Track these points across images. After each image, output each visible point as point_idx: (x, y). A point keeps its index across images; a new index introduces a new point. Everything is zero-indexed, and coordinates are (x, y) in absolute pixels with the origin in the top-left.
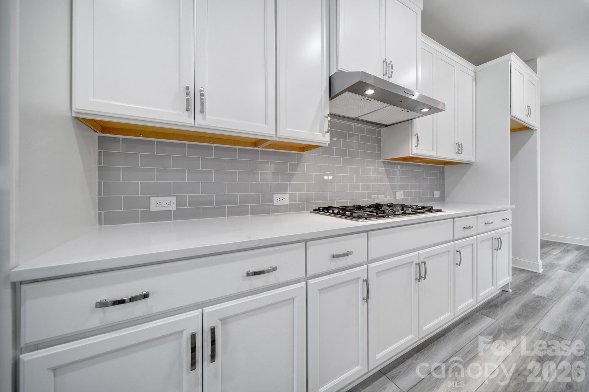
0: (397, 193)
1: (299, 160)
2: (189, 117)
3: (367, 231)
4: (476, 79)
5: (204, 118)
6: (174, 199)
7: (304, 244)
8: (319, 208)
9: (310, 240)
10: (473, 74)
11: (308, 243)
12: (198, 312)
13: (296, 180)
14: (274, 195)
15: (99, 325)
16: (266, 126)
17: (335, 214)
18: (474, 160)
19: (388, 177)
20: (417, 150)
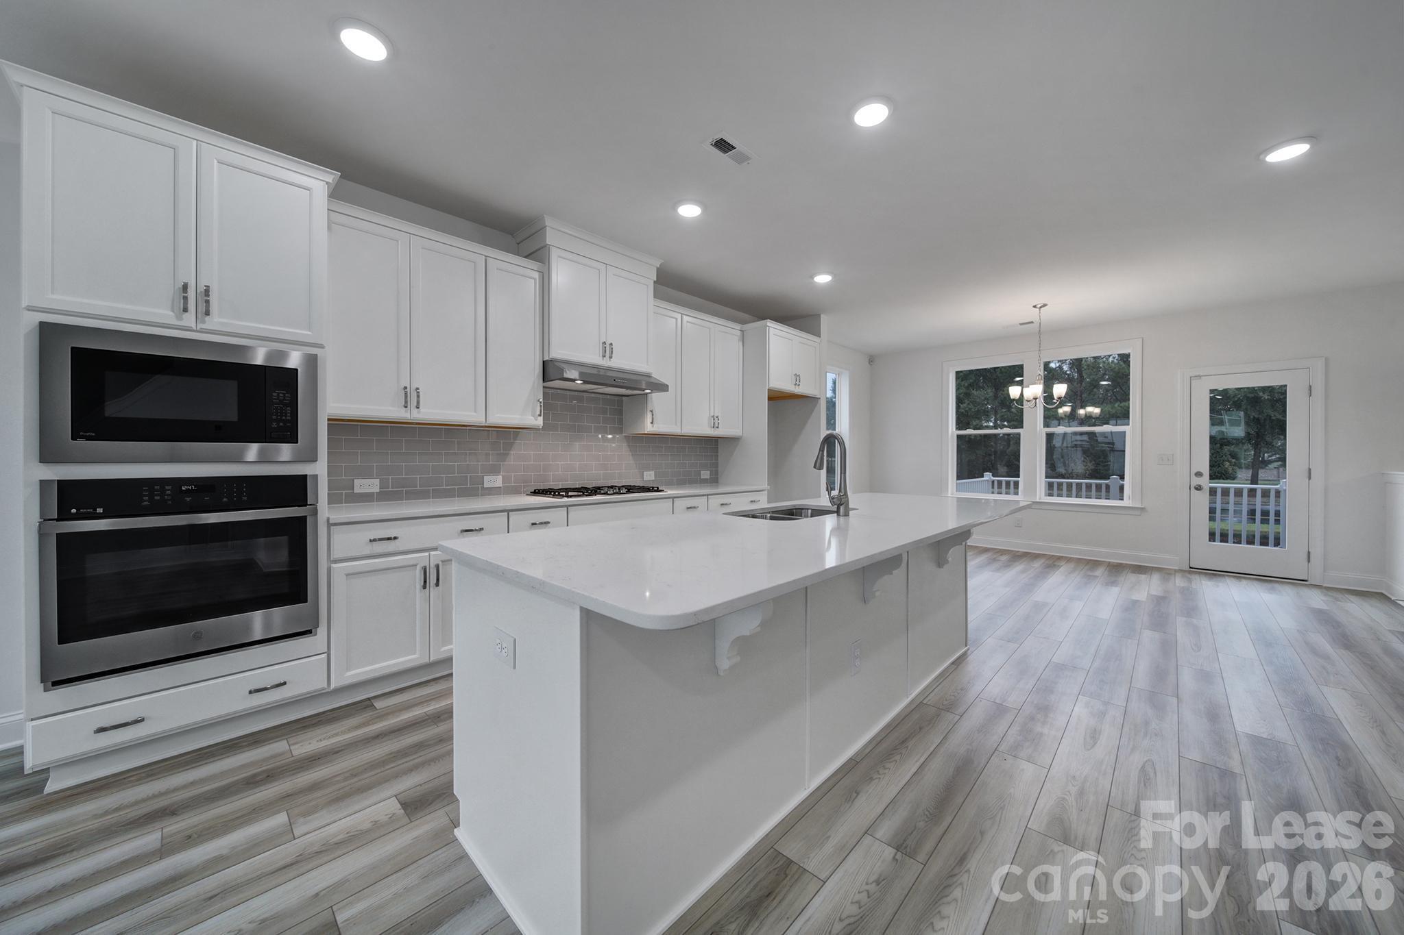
0: (645, 473)
1: (515, 439)
2: (406, 412)
3: (567, 506)
4: (743, 340)
5: (419, 412)
6: (377, 482)
7: (506, 513)
8: (535, 490)
9: (512, 510)
10: (739, 333)
11: (510, 513)
12: (427, 554)
13: (511, 460)
14: (485, 477)
15: (369, 553)
16: (475, 414)
17: (557, 495)
18: (741, 434)
19: (632, 455)
20: (653, 427)
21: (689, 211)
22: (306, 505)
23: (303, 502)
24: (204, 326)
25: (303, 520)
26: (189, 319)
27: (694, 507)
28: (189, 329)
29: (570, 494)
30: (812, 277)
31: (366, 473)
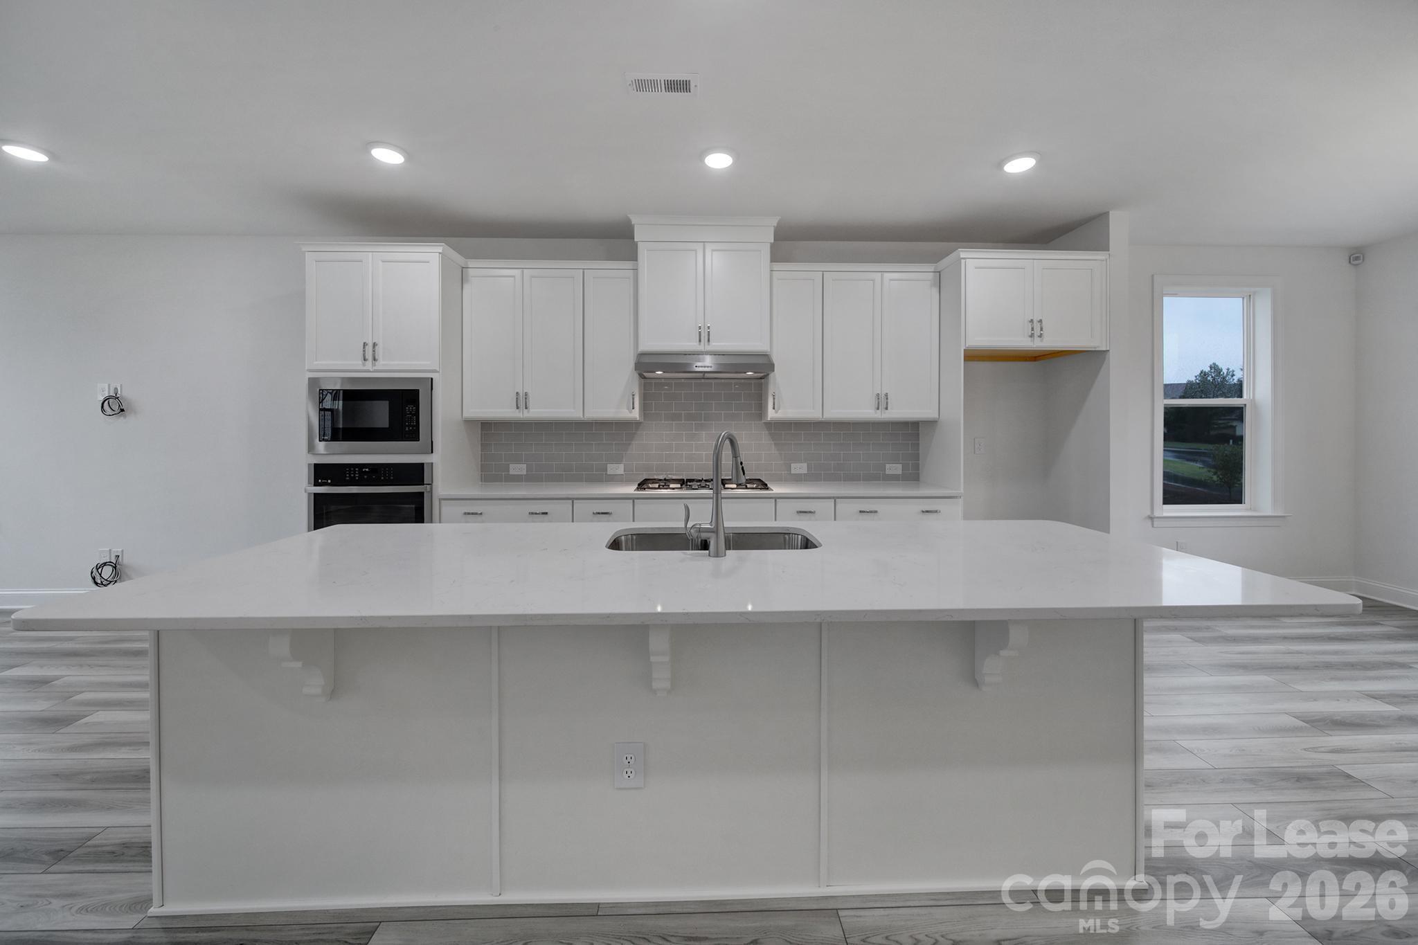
0: (793, 465)
1: (637, 430)
2: (519, 412)
5: (528, 412)
6: (525, 466)
10: (935, 276)
13: (633, 450)
14: (608, 465)
16: (574, 410)
18: (936, 416)
19: (775, 444)
20: (776, 412)
21: (719, 161)
22: (424, 484)
23: (421, 482)
24: (375, 368)
25: (422, 494)
26: (369, 365)
27: (810, 512)
28: (369, 371)
29: (672, 486)
30: (1000, 164)
31: (518, 460)
